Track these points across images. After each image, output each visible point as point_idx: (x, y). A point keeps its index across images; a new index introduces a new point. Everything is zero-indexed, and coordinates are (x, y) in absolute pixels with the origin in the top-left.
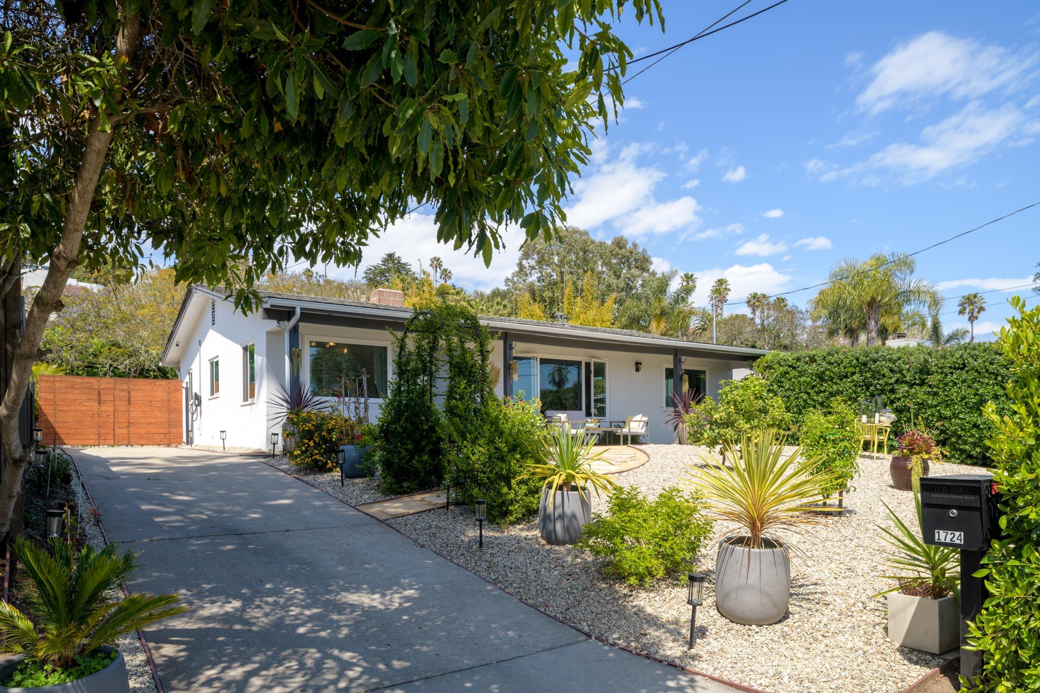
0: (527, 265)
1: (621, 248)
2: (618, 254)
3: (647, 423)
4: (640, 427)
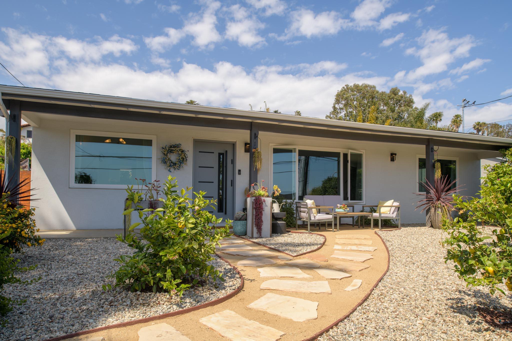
0: (338, 107)
1: (395, 95)
2: (393, 98)
3: (399, 208)
4: (392, 212)
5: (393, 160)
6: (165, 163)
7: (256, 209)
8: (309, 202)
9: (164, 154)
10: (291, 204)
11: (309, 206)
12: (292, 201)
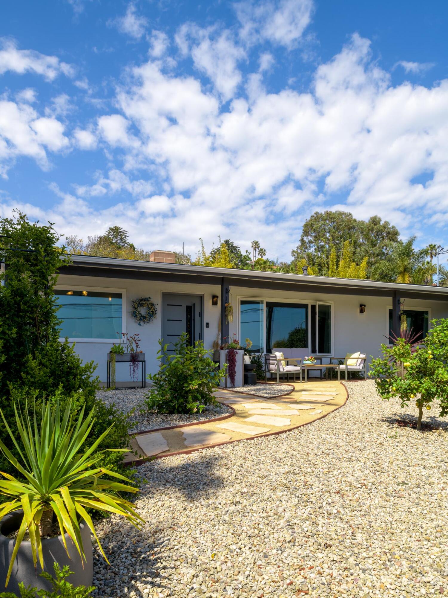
0: (307, 241)
1: (376, 225)
2: (374, 229)
3: (365, 360)
4: (358, 364)
5: (362, 311)
6: (136, 316)
7: (229, 360)
8: (279, 354)
9: (135, 308)
10: (259, 357)
11: (278, 358)
12: (260, 354)
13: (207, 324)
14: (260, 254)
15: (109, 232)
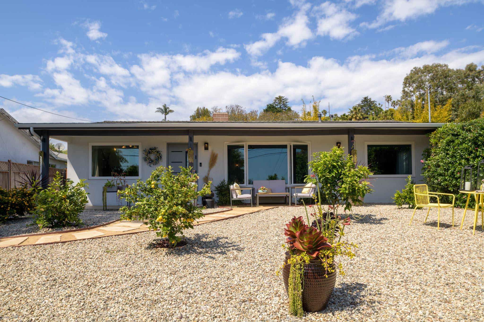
0: (408, 91)
1: (472, 71)
2: (469, 75)
4: (310, 192)
6: (147, 160)
9: (146, 154)
13: (201, 164)
14: (393, 105)
15: (275, 101)
